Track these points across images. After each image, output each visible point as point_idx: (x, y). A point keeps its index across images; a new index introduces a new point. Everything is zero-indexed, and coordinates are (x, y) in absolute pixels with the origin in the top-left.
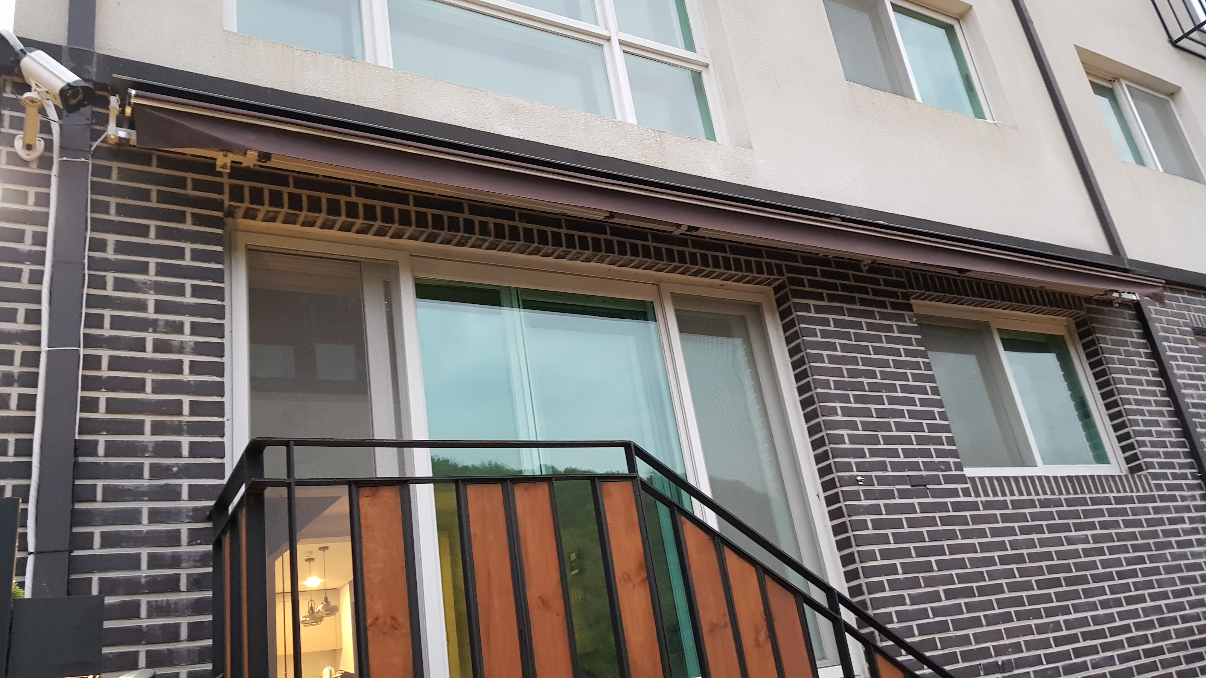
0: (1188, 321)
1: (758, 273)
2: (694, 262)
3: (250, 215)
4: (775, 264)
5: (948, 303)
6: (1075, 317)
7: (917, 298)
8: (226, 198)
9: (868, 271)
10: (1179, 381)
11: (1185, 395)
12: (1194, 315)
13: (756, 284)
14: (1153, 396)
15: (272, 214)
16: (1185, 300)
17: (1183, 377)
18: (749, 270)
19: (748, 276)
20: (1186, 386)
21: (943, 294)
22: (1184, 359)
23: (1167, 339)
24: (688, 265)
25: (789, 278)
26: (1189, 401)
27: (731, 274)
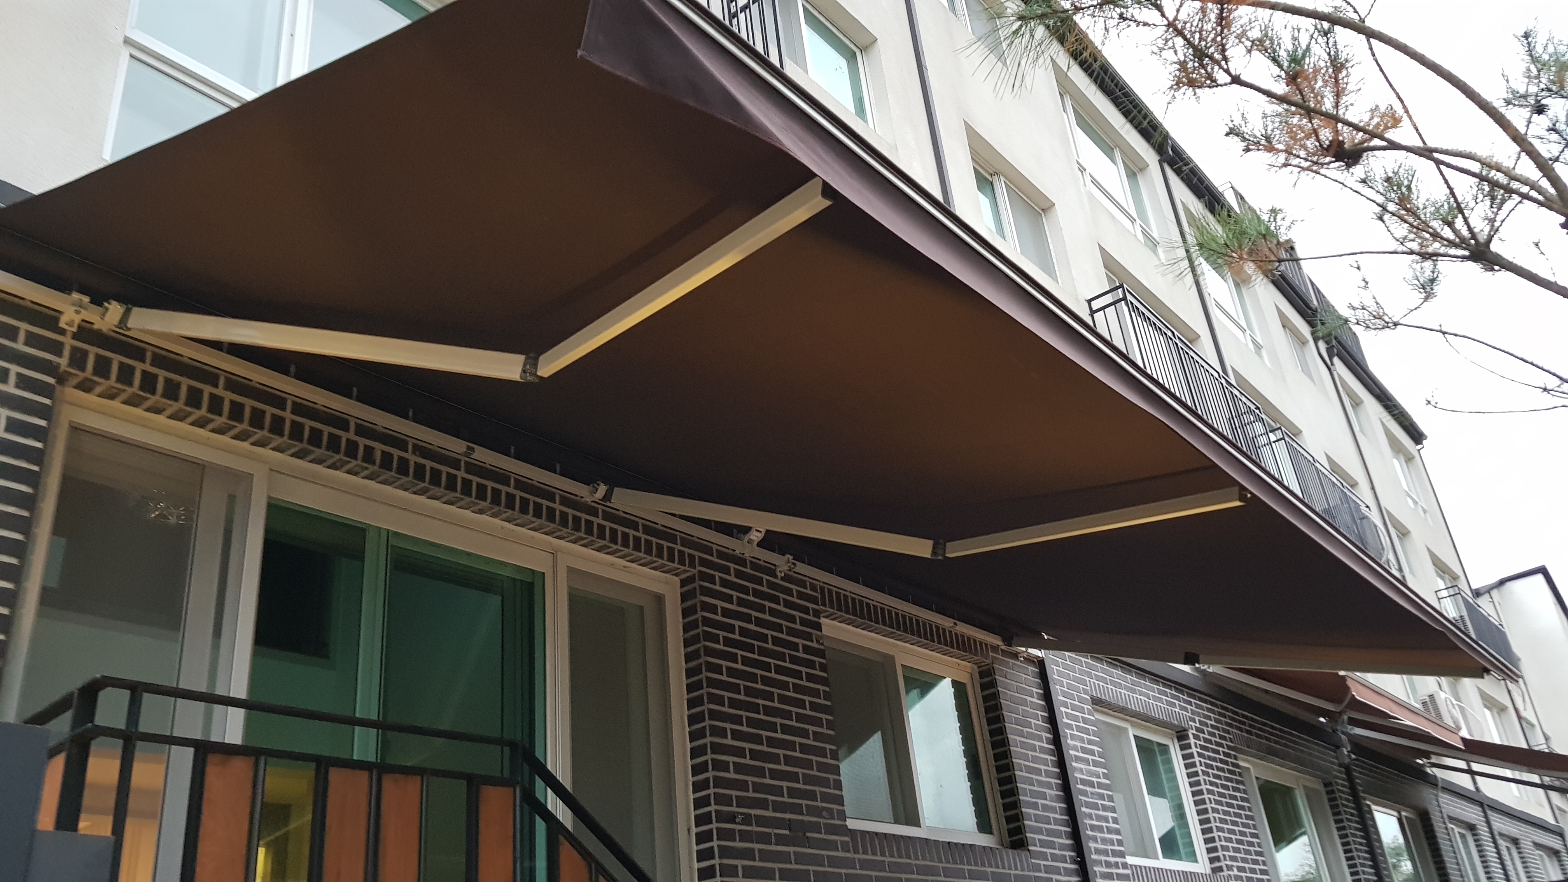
0: (1088, 688)
1: (669, 560)
2: (601, 536)
3: (85, 386)
4: (689, 554)
5: (857, 627)
6: (979, 665)
7: (826, 617)
8: (63, 362)
9: (782, 579)
10: (1071, 752)
11: (1075, 769)
12: (1094, 683)
13: (663, 572)
14: (1044, 765)
15: (116, 391)
16: (1088, 666)
17: (1075, 748)
18: (660, 555)
19: (656, 561)
20: (1078, 759)
21: (854, 618)
22: (1079, 729)
23: (1065, 705)
24: (594, 539)
25: (700, 571)
26: (1078, 775)
27: (639, 556)
